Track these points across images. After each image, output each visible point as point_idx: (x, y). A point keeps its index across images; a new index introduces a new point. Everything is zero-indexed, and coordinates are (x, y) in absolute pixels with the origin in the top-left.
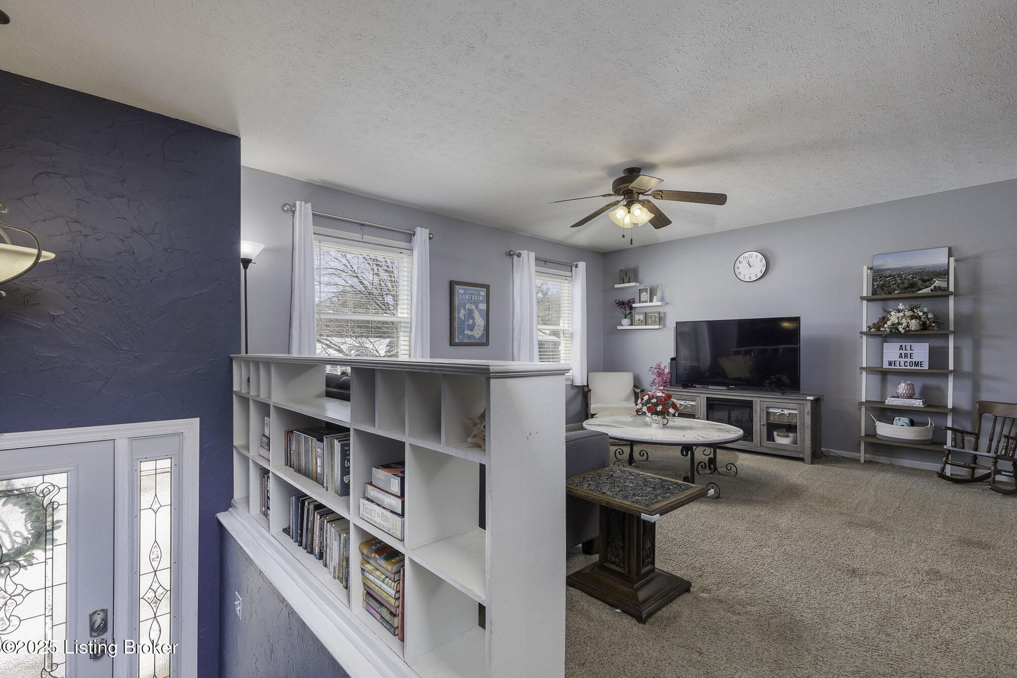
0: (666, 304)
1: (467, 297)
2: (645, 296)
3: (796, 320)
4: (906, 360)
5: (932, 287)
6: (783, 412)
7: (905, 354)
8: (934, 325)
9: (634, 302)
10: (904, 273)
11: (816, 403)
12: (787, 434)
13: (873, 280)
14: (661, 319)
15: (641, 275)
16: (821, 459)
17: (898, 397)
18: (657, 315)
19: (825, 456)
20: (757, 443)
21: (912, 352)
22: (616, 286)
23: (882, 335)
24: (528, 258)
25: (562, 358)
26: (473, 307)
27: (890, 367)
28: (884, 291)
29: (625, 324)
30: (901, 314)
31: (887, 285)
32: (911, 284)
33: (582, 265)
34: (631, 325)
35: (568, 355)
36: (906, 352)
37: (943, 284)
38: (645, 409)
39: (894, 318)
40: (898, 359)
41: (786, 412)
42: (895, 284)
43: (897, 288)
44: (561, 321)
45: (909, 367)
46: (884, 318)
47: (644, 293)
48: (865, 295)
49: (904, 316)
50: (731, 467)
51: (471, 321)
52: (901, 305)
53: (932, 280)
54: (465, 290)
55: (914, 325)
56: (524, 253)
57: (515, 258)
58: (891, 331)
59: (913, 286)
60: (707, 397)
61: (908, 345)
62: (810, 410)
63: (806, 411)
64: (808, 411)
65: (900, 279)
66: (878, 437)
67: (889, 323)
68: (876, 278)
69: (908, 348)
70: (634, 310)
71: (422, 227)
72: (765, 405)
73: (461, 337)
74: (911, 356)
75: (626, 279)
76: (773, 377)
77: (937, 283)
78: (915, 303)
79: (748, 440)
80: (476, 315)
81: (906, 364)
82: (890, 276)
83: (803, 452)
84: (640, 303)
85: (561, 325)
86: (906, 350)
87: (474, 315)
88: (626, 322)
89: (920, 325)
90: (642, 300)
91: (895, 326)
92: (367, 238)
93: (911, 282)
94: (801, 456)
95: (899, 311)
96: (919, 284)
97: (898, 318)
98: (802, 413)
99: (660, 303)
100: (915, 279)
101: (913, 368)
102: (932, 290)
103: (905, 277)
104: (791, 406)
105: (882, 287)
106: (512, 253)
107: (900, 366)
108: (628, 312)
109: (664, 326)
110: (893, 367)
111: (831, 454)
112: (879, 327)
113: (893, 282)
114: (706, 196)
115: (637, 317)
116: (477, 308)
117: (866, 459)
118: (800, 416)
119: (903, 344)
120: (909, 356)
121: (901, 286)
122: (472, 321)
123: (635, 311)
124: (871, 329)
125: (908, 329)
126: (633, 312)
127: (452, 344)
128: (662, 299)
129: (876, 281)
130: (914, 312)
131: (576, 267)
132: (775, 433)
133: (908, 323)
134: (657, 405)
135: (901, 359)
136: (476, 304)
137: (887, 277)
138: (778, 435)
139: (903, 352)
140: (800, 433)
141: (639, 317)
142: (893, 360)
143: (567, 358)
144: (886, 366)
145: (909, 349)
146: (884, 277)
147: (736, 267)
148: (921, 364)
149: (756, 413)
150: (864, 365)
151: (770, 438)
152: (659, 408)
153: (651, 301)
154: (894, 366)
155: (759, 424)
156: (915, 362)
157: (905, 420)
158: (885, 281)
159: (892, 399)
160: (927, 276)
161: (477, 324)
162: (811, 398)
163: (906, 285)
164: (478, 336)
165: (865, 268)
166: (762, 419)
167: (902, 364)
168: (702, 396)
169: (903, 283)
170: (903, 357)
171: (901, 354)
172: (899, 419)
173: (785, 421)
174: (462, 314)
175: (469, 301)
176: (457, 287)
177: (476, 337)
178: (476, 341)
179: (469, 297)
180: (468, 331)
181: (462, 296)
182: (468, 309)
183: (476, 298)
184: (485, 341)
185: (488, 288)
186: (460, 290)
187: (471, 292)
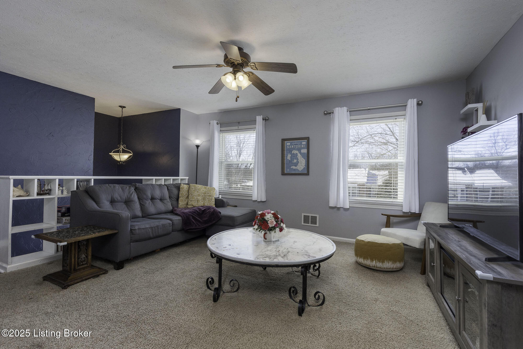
1: (293, 147)
22: (462, 112)
26: (297, 152)
51: (295, 161)
54: (291, 143)
56: (338, 110)
60: (438, 241)
72: (461, 269)
73: (288, 170)
80: (300, 156)
87: (298, 157)
92: (240, 127)
106: (328, 112)
116: (300, 153)
127: (283, 174)
136: (299, 150)
153: (480, 121)
161: (300, 162)
168: (436, 238)
174: (289, 157)
175: (294, 149)
176: (286, 142)
177: (299, 170)
178: (299, 172)
179: (294, 146)
180: (293, 166)
181: (289, 146)
182: (293, 154)
183: (299, 147)
184: (306, 172)
185: (308, 139)
186: (287, 144)
187: (296, 143)
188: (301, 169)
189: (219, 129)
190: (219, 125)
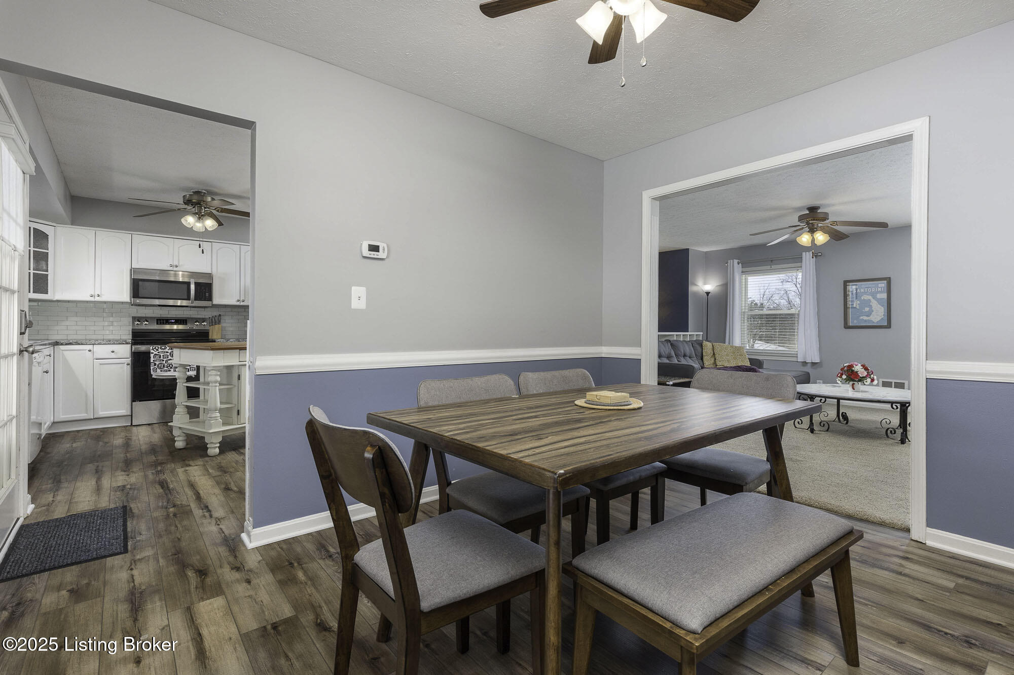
1: (862, 290)
26: (871, 297)
51: (867, 309)
54: (860, 286)
73: (856, 321)
92: (774, 267)
116: (875, 298)
122: (869, 309)
127: (845, 327)
136: (874, 295)
161: (875, 310)
174: (857, 304)
175: (865, 293)
176: (850, 284)
177: (874, 321)
178: (874, 324)
179: (864, 290)
180: (864, 317)
181: (856, 290)
182: (864, 300)
183: (873, 291)
184: (886, 324)
185: (889, 280)
186: (854, 286)
187: (868, 286)
188: (877, 320)
189: (741, 269)
190: (740, 264)
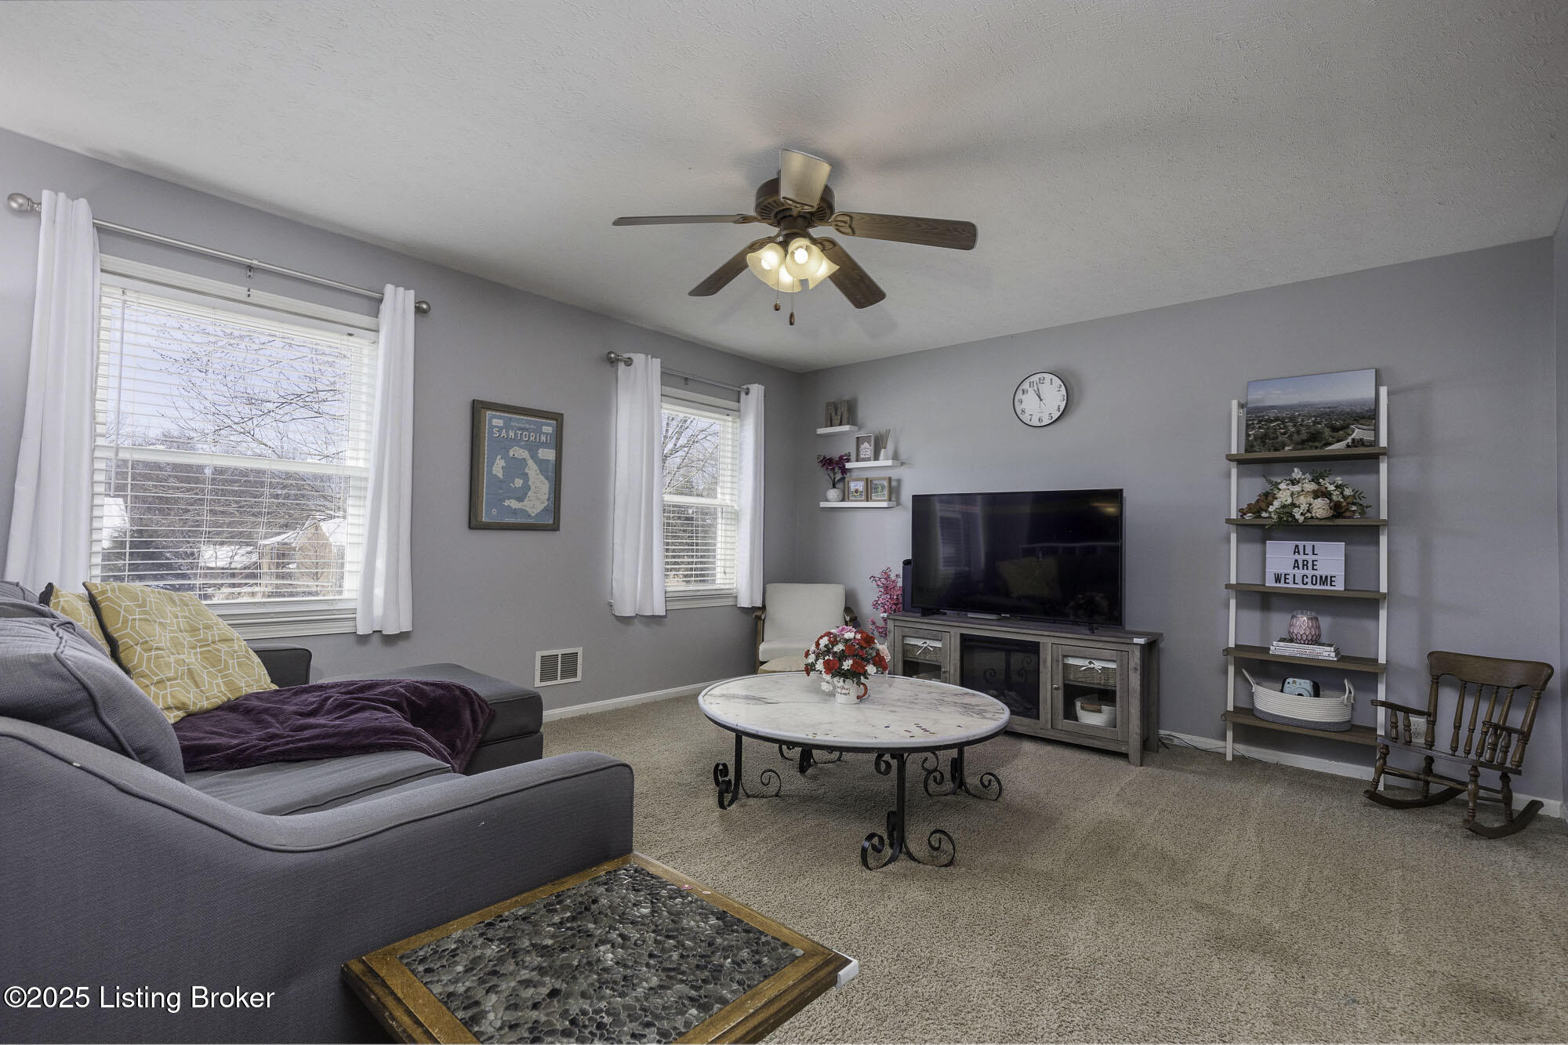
0: (902, 464)
1: (512, 434)
2: (867, 449)
3: (1116, 496)
4: (1305, 572)
5: (1349, 440)
6: (1092, 666)
7: (1304, 561)
8: (1354, 508)
9: (848, 460)
10: (1299, 415)
11: (1151, 648)
12: (1098, 708)
13: (1248, 426)
14: (894, 491)
15: (862, 413)
16: (1158, 752)
17: (1291, 641)
18: (886, 483)
19: (1165, 745)
20: (1047, 722)
21: (1314, 557)
22: (821, 431)
23: (1265, 525)
24: (645, 371)
25: (718, 557)
26: (525, 454)
27: (1278, 585)
28: (1266, 446)
29: (832, 499)
30: (1297, 488)
31: (1272, 436)
32: (1314, 434)
33: (757, 390)
34: (843, 500)
35: (728, 552)
36: (1306, 557)
37: (1368, 436)
38: (820, 665)
39: (1284, 496)
40: (1292, 572)
41: (1098, 665)
42: (1284, 434)
43: (1289, 441)
44: (719, 490)
45: (1310, 586)
46: (1266, 495)
47: (866, 445)
48: (1234, 451)
49: (1303, 491)
50: (990, 781)
51: (519, 482)
52: (1296, 470)
53: (1348, 427)
54: (507, 422)
55: (1320, 508)
56: (639, 358)
57: (621, 366)
58: (1280, 518)
59: (1314, 438)
60: (962, 635)
61: (1309, 544)
62: (1139, 662)
63: (1132, 665)
64: (1136, 664)
65: (1295, 426)
66: (1255, 713)
67: (1276, 504)
68: (1253, 424)
69: (1309, 550)
70: (848, 474)
71: (397, 286)
72: (1061, 651)
73: (494, 511)
74: (1313, 565)
75: (836, 420)
76: (1080, 596)
77: (1358, 433)
78: (1319, 467)
79: (1030, 717)
80: (532, 469)
81: (1306, 580)
82: (1277, 419)
83: (1126, 743)
84: (857, 461)
85: (719, 496)
86: (1304, 554)
87: (526, 471)
88: (833, 493)
89: (1331, 509)
90: (862, 456)
91: (1287, 510)
92: (258, 296)
93: (1312, 430)
94: (1123, 749)
95: (1294, 482)
96: (1327, 434)
97: (1292, 494)
98: (1124, 668)
99: (889, 463)
100: (1320, 426)
101: (1317, 587)
102: (1348, 446)
103: (1303, 421)
104: (1106, 654)
105: (1263, 439)
106: (613, 356)
107: (1294, 583)
108: (839, 476)
109: (898, 504)
110: (1282, 585)
111: (1176, 742)
112: (1258, 512)
113: (1282, 431)
114: (936, 228)
115: (853, 486)
116: (534, 457)
117: (1236, 753)
118: (1121, 675)
119: (1301, 544)
120: (1310, 565)
121: (1296, 437)
122: (521, 481)
123: (851, 476)
124: (1245, 514)
125: (1309, 515)
126: (847, 476)
127: (471, 526)
128: (895, 456)
129: (1253, 428)
130: (1319, 484)
131: (747, 394)
132: (1078, 704)
133: (1310, 505)
134: (842, 657)
135: (1296, 571)
136: (533, 449)
137: (1272, 421)
138: (1082, 708)
139: (1301, 558)
140: (1121, 707)
141: (856, 485)
142: (1283, 571)
143: (728, 557)
144: (1270, 582)
145: (1311, 553)
146: (1266, 421)
147: (1016, 401)
148: (1331, 581)
149: (1045, 667)
150: (1233, 581)
151: (1070, 714)
152: (847, 664)
153: (876, 458)
154: (1285, 583)
155: (1049, 687)
156: (1321, 577)
157: (1305, 684)
158: (1268, 428)
159: (1281, 644)
160: (1340, 420)
161: (532, 487)
162: (1141, 641)
163: (1304, 436)
164: (533, 512)
165: (1235, 404)
166: (1055, 677)
167: (1298, 579)
168: (953, 631)
169: (1298, 432)
170: (1301, 566)
171: (1296, 561)
172: (1294, 682)
173: (1097, 682)
174: (498, 467)
175: (516, 441)
176: (489, 413)
177: (530, 512)
178: (529, 521)
179: (515, 434)
180: (511, 500)
181: (500, 431)
183: (532, 439)
184: (550, 521)
185: (558, 419)
186: (494, 420)
187: (521, 426)
188: (536, 512)
